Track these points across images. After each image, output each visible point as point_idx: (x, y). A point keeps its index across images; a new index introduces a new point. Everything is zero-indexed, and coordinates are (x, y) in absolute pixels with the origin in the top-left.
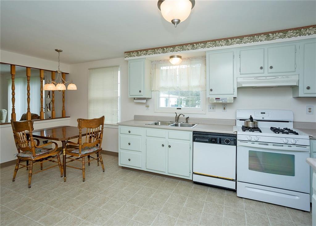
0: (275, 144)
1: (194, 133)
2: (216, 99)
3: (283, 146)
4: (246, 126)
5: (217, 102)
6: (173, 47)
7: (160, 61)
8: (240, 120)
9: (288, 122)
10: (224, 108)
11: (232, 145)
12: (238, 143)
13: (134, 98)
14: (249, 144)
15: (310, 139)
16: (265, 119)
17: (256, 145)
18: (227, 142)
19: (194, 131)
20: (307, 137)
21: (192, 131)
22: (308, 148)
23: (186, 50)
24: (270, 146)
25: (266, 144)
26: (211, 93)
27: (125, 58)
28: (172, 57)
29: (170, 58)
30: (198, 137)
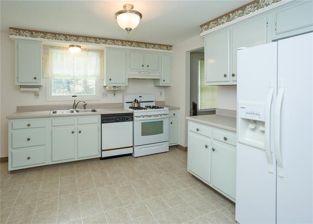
0: (155, 116)
1: (102, 116)
2: (113, 87)
3: (158, 116)
4: (133, 106)
5: (114, 89)
6: (77, 37)
7: (55, 46)
8: (127, 103)
9: (153, 102)
10: (114, 94)
11: (130, 121)
12: (135, 119)
13: (21, 86)
14: (142, 118)
15: (169, 110)
16: (142, 101)
17: (146, 118)
18: (127, 120)
19: (101, 115)
20: (168, 109)
21: (100, 115)
22: (168, 115)
23: (90, 43)
24: (153, 118)
25: (150, 116)
26: (110, 82)
27: (11, 35)
28: (73, 46)
29: (70, 47)
30: (106, 119)
